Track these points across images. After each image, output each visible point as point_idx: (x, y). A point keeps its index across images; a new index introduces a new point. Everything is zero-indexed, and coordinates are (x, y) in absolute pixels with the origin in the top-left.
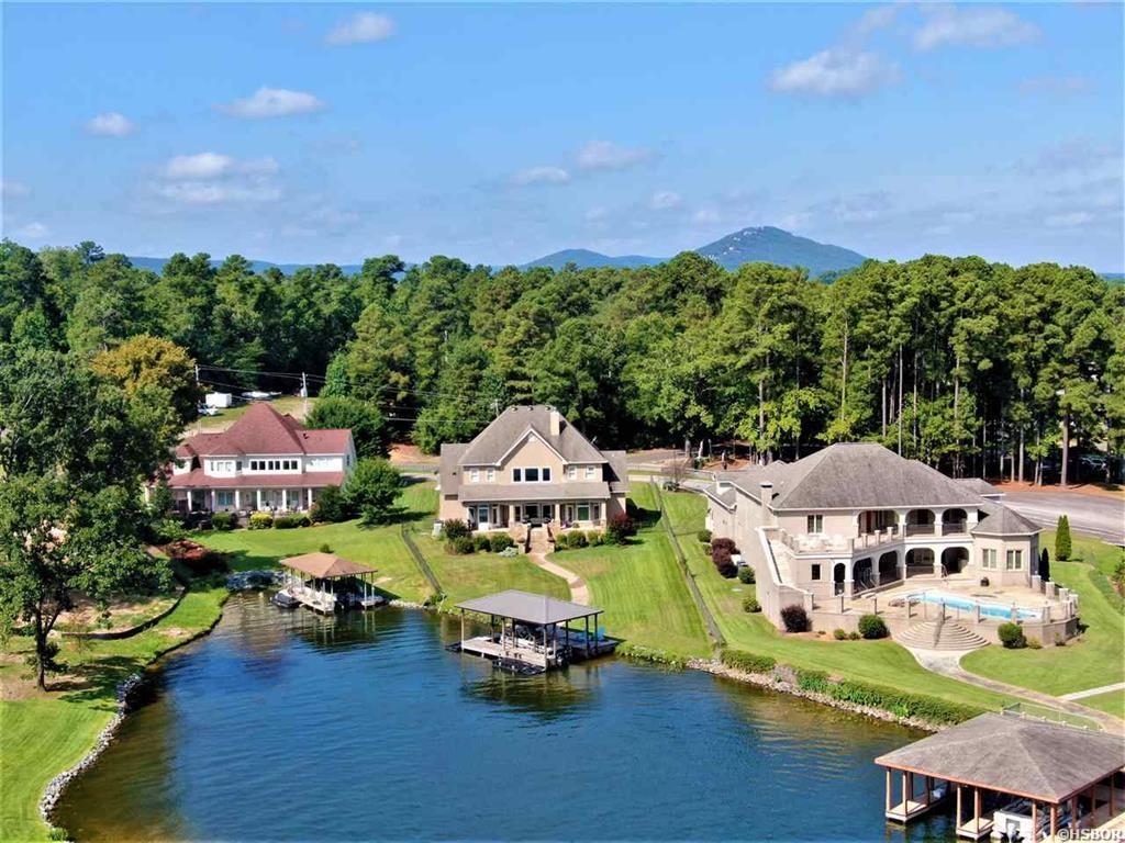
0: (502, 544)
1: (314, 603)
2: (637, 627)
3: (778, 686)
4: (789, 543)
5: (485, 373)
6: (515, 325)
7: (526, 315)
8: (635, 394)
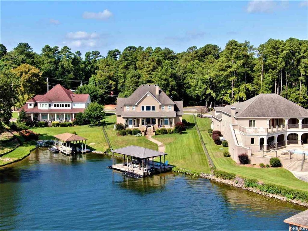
0: (136, 132)
1: (64, 151)
2: (181, 161)
3: (237, 185)
4: (242, 130)
5: (139, 80)
6: (150, 64)
7: (153, 61)
8: (189, 87)
